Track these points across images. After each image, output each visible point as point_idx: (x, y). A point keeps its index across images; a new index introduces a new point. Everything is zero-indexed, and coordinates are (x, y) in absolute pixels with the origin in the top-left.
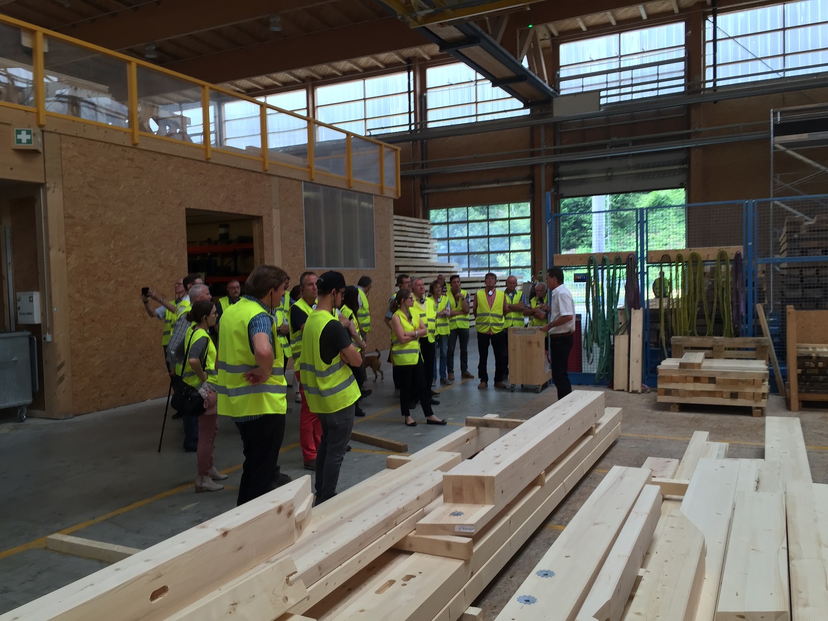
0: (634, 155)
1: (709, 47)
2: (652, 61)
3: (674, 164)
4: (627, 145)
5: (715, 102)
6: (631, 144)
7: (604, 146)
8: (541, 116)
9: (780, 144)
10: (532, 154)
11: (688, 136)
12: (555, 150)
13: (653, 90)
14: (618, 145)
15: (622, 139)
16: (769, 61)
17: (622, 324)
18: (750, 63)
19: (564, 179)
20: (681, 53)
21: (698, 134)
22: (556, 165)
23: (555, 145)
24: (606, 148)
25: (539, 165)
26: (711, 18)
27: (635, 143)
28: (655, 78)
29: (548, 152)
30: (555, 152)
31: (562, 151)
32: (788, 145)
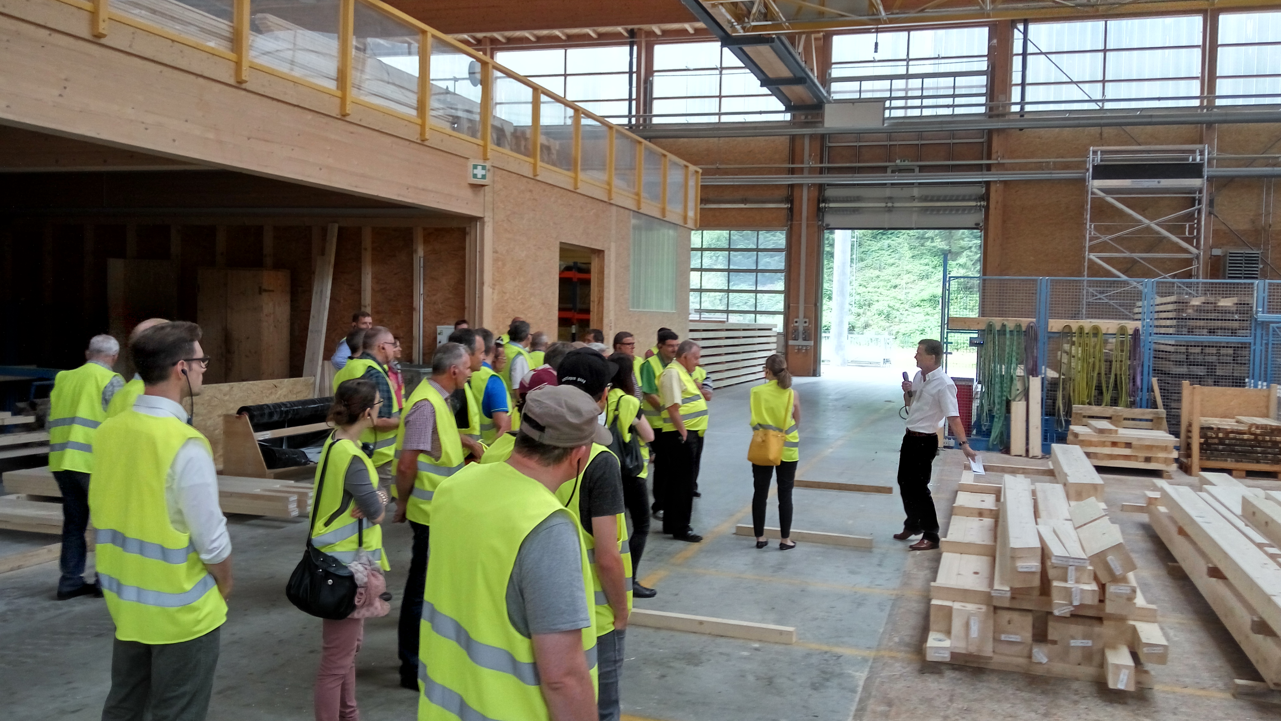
0: (920, 184)
1: (1017, 62)
2: (948, 71)
3: (970, 200)
4: (913, 171)
5: (1021, 130)
6: (917, 169)
7: (884, 169)
8: (806, 124)
9: (1099, 189)
10: (792, 171)
11: (989, 167)
12: (821, 168)
13: (948, 106)
14: (901, 170)
15: (906, 163)
16: (1086, 87)
17: (1018, 392)
18: (1064, 86)
19: (832, 205)
20: (983, 65)
21: (1001, 166)
22: (821, 187)
23: (821, 162)
24: (886, 172)
25: (801, 185)
26: (1021, 27)
27: (922, 169)
28: (951, 92)
29: (812, 170)
30: (821, 171)
31: (830, 170)
32: (1107, 191)
